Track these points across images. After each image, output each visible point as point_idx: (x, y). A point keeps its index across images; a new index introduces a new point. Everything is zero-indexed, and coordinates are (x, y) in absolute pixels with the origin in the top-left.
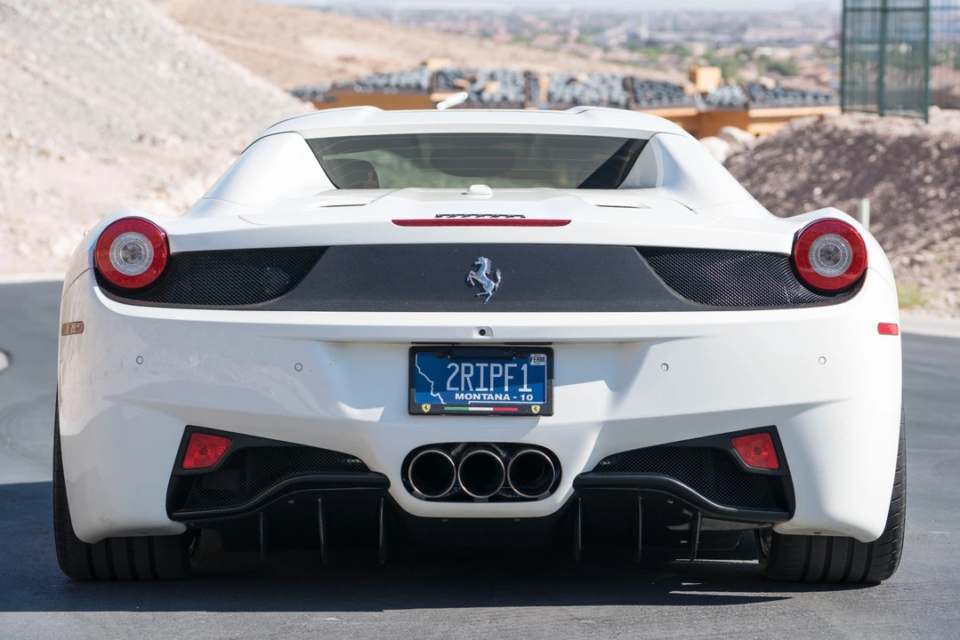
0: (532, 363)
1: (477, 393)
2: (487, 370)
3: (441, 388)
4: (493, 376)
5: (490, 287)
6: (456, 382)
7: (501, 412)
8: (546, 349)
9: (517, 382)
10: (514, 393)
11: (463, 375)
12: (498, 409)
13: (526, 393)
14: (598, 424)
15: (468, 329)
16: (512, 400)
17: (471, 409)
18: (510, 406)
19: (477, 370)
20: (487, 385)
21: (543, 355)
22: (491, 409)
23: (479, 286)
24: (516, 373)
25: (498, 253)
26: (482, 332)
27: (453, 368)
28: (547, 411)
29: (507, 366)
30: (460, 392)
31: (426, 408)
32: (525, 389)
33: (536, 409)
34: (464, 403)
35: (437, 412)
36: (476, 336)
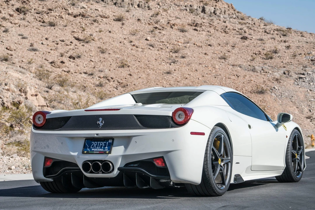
0: (109, 142)
1: (96, 149)
2: (100, 143)
3: (89, 148)
4: (101, 145)
5: (101, 124)
6: (93, 146)
7: (101, 153)
8: (112, 139)
9: (105, 146)
10: (104, 149)
11: (95, 145)
12: (100, 152)
13: (106, 149)
14: (121, 156)
15: (94, 134)
16: (103, 150)
17: (94, 152)
18: (102, 151)
19: (98, 143)
20: (99, 147)
21: (112, 140)
22: (98, 152)
23: (99, 124)
24: (105, 144)
25: (104, 117)
26: (97, 135)
27: (93, 143)
28: (110, 153)
29: (104, 142)
30: (93, 148)
31: (85, 152)
32: (107, 148)
33: (107, 152)
34: (93, 151)
35: (88, 153)
36: (96, 136)
